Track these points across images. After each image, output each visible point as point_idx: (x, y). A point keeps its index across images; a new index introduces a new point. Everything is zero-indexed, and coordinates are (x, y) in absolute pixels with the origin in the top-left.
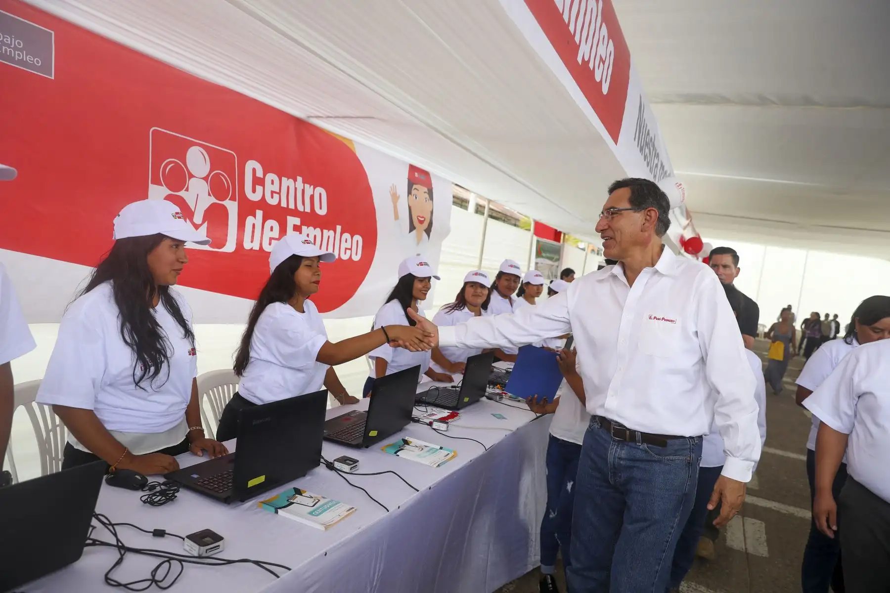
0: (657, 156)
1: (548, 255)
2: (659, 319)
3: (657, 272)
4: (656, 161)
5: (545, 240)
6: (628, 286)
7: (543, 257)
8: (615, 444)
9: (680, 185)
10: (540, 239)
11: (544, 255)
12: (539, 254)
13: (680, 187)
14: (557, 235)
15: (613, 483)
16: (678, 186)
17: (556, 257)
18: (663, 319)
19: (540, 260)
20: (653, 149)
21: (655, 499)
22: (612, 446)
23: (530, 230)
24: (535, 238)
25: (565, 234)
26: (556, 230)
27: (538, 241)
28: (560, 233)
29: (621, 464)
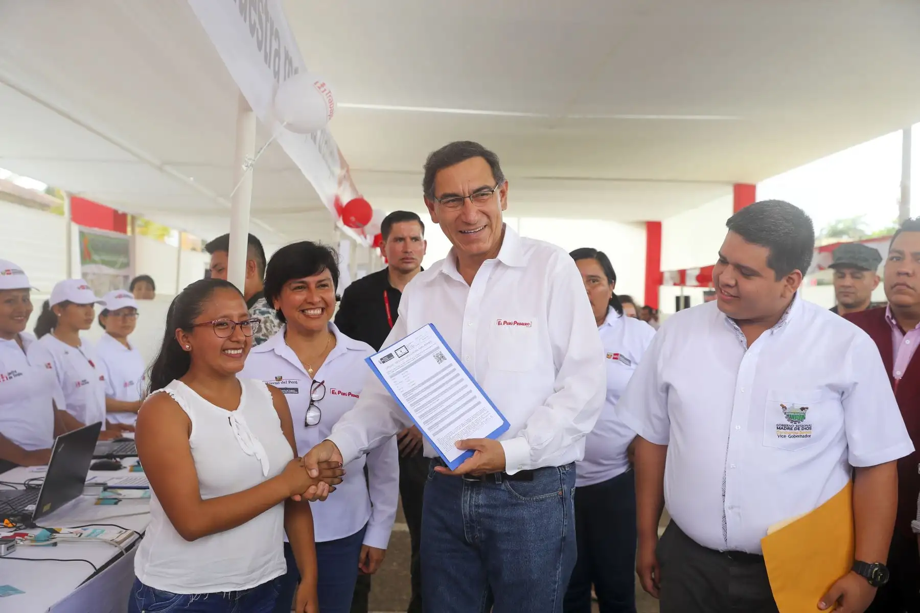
0: (276, 35)
1: (107, 258)
2: (510, 324)
3: (500, 263)
4: (275, 45)
5: (97, 231)
6: (466, 284)
7: (94, 262)
8: (468, 489)
9: (323, 85)
10: (86, 229)
11: (96, 257)
12: (86, 257)
13: (322, 89)
14: (119, 221)
15: (471, 541)
16: (319, 88)
17: (122, 260)
18: (515, 322)
19: (91, 268)
20: (267, 20)
21: (529, 555)
22: (465, 491)
23: (62, 213)
24: (75, 228)
25: (133, 218)
26: (115, 212)
27: (82, 234)
28: (124, 216)
29: (479, 513)
